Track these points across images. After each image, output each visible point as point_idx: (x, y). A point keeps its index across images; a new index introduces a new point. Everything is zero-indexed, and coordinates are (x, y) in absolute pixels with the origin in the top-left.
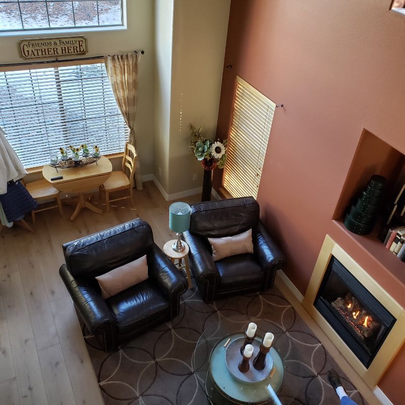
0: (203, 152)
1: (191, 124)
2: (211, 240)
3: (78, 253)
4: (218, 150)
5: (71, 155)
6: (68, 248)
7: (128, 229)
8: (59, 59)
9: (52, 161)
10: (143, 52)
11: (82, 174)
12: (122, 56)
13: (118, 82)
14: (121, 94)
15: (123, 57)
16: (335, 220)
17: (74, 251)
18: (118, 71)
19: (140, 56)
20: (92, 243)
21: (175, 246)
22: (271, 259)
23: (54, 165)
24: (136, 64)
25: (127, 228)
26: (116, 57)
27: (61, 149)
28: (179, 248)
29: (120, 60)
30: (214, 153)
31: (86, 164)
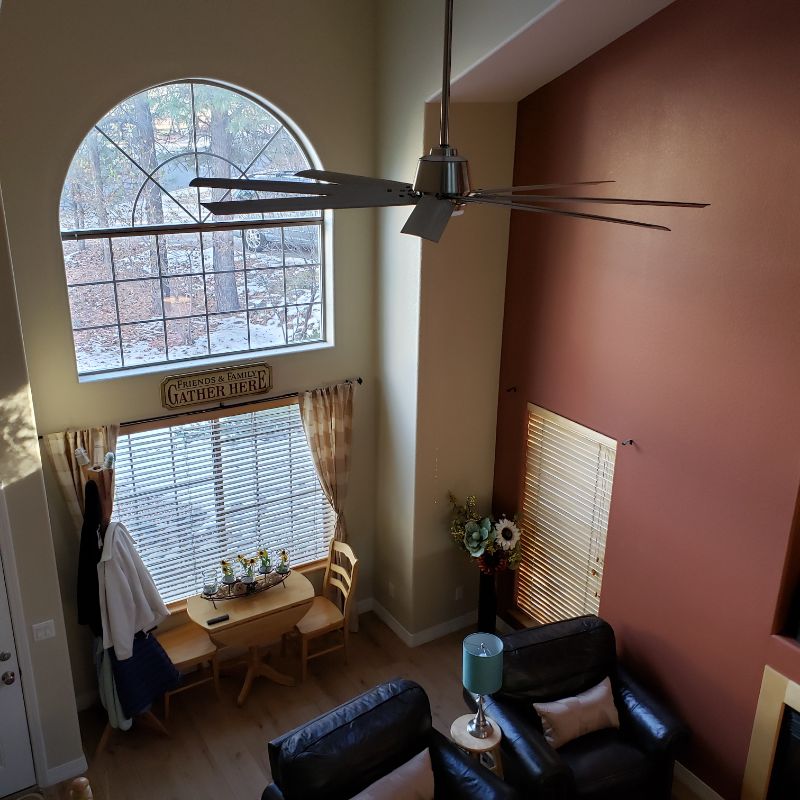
0: (481, 540)
1: (450, 493)
2: (539, 707)
3: (306, 753)
4: (507, 535)
5: (239, 572)
6: (284, 747)
7: (387, 697)
8: (226, 403)
9: (206, 587)
10: (360, 381)
11: (258, 609)
12: (328, 390)
13: (321, 433)
14: (324, 454)
15: (330, 392)
16: (777, 634)
17: (297, 750)
18: (321, 415)
19: (356, 386)
20: (328, 731)
21: (474, 726)
22: (662, 732)
23: (209, 594)
24: (350, 402)
25: (384, 696)
26: (319, 392)
27: (223, 563)
28: (483, 730)
29: (326, 397)
30: (502, 541)
31: (267, 587)
